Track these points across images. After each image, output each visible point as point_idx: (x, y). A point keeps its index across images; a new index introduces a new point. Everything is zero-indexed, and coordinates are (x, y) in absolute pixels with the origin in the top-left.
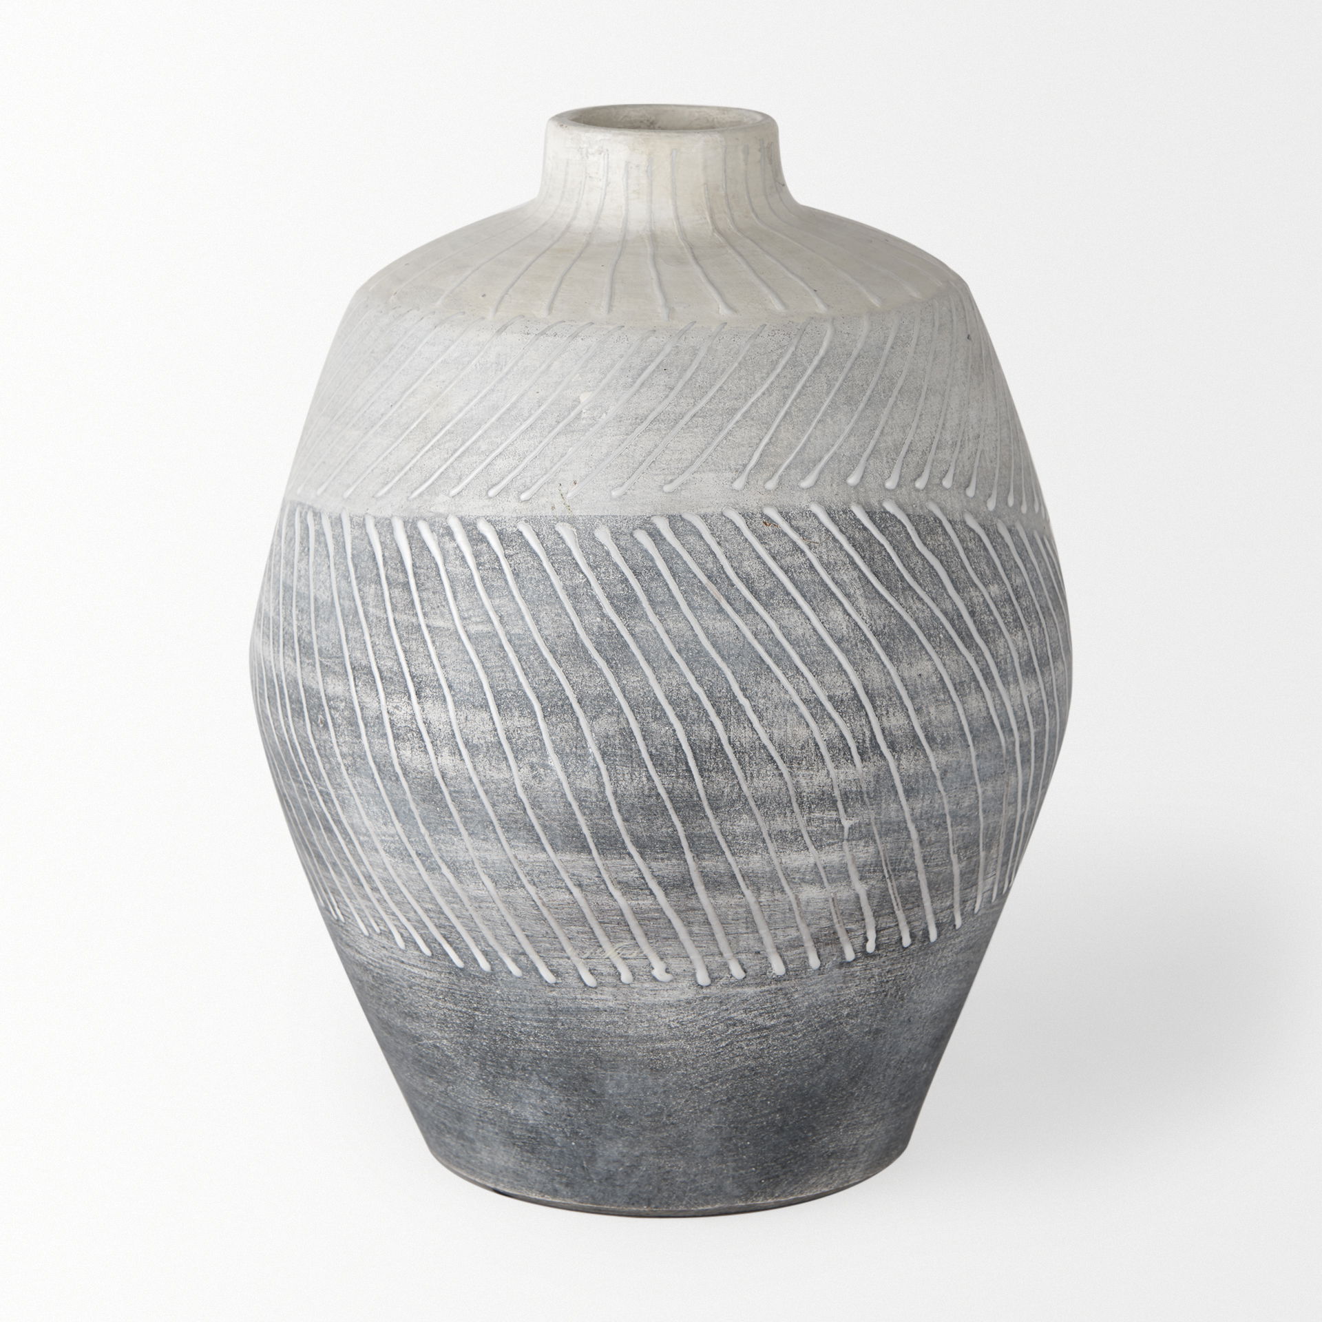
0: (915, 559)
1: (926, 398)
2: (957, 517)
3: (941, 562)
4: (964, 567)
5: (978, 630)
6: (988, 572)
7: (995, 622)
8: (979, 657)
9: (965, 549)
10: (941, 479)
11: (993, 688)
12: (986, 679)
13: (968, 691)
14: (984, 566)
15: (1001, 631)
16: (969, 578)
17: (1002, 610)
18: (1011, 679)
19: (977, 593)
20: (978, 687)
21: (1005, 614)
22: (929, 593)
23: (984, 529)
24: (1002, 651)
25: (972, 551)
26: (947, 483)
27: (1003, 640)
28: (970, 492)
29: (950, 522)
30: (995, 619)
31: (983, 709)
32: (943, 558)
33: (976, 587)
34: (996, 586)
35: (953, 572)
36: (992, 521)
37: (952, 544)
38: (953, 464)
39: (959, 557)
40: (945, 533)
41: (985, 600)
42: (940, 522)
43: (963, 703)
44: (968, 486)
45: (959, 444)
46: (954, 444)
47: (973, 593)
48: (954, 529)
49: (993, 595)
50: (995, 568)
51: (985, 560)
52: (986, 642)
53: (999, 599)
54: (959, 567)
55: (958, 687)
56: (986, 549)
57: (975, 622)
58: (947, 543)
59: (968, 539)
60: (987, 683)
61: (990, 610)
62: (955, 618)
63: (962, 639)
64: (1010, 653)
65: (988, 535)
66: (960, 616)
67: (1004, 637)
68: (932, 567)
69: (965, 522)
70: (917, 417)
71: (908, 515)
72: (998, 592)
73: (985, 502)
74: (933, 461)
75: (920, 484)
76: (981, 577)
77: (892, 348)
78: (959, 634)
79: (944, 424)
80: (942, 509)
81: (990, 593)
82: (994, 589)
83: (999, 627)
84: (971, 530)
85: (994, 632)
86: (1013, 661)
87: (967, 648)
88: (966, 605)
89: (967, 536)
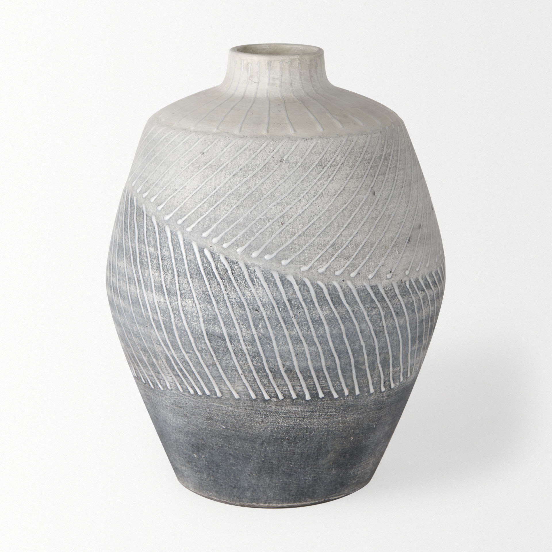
0: (132, 222)
1: (161, 165)
2: (150, 215)
3: (138, 228)
4: (144, 235)
5: (140, 261)
6: (152, 242)
7: (147, 262)
8: (137, 271)
9: (147, 228)
10: (151, 197)
11: (140, 287)
12: (138, 282)
13: (132, 282)
14: (151, 239)
15: (148, 267)
16: (144, 240)
17: (152, 260)
18: (149, 289)
19: (144, 247)
20: (135, 283)
21: (153, 262)
22: (131, 237)
23: (158, 225)
24: (146, 275)
25: (149, 230)
26: (152, 200)
27: (148, 271)
28: (160, 208)
29: (146, 215)
30: (148, 261)
31: (136, 293)
32: (139, 227)
33: (145, 245)
34: (153, 249)
35: (140, 234)
36: (163, 224)
37: (143, 223)
38: (158, 195)
39: (144, 230)
40: (143, 218)
41: (146, 251)
42: (143, 213)
43: (130, 286)
44: (159, 205)
45: (164, 188)
46: (162, 187)
47: (143, 246)
48: (146, 218)
49: (150, 252)
50: (156, 242)
51: (153, 237)
52: (141, 268)
53: (153, 255)
54: (142, 233)
55: (129, 279)
56: (155, 233)
57: (140, 257)
58: (142, 222)
59: (150, 225)
60: (138, 284)
61: (147, 256)
62: (134, 252)
63: (134, 261)
64: (150, 278)
65: (158, 228)
66: (136, 252)
67: (149, 270)
68: (135, 228)
69: (151, 218)
70: (155, 170)
71: (137, 205)
72: (153, 252)
73: (164, 215)
74: (152, 189)
75: (145, 195)
76: (149, 242)
77: (162, 141)
78: (134, 259)
79: (162, 178)
80: (146, 209)
81: (149, 250)
82: (152, 250)
83: (148, 265)
84: (152, 222)
85: (145, 266)
86: (151, 282)
87: (134, 265)
88: (139, 249)
89: (150, 223)
